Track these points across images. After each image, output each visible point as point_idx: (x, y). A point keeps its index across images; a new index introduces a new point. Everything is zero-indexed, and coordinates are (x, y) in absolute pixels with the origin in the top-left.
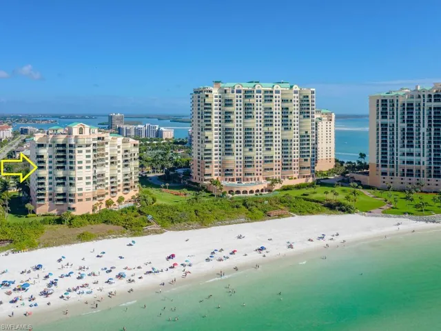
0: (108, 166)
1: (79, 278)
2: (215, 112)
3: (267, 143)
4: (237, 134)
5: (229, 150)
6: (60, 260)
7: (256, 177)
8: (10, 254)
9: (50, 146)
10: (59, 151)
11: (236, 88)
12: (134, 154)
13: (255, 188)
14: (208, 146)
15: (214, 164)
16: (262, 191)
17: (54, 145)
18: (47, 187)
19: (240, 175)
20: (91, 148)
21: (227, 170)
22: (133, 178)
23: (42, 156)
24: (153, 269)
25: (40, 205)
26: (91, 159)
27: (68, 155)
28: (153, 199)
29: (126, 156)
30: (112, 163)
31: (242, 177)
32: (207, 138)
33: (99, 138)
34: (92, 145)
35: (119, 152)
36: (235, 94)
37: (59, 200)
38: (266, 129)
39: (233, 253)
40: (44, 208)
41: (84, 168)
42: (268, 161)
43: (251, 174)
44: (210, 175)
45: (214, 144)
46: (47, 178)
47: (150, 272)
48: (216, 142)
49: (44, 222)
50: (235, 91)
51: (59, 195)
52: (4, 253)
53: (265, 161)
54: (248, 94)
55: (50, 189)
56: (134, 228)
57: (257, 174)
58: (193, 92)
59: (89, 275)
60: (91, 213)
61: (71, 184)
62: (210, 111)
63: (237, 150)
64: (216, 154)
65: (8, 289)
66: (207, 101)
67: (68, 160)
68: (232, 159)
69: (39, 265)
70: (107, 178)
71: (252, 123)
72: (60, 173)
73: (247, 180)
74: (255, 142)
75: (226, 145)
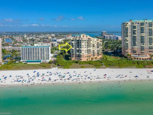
0: (92, 47)
1: (78, 77)
2: (129, 31)
3: (150, 42)
4: (138, 38)
5: (135, 44)
6: (74, 72)
7: (146, 54)
8: (63, 69)
9: (75, 41)
10: (77, 42)
11: (137, 22)
12: (101, 44)
13: (144, 58)
14: (127, 42)
15: (129, 49)
16: (147, 59)
17: (76, 41)
18: (74, 52)
19: (139, 53)
20: (86, 42)
21: (134, 51)
22: (100, 52)
23: (73, 44)
24: (98, 77)
25: (73, 58)
26: (86, 45)
27: (80, 43)
28: (106, 59)
29: (98, 44)
30: (93, 46)
31: (140, 54)
32: (126, 39)
33: (89, 39)
34: (86, 41)
35: (95, 43)
36: (137, 24)
37: (77, 57)
38: (150, 37)
39: (126, 76)
40: (73, 59)
41: (84, 47)
42: (151, 49)
43: (143, 53)
44: (128, 52)
45: (129, 42)
46: (74, 50)
47: (98, 78)
48: (130, 41)
49: (73, 62)
50: (137, 23)
51: (77, 55)
52: (61, 69)
53: (149, 49)
54: (142, 24)
55: (75, 53)
56: (97, 66)
57: (146, 53)
58: (122, 24)
59: (81, 76)
60: (86, 61)
61: (81, 52)
62: (127, 30)
63: (138, 44)
64: (130, 45)
65: (60, 77)
66: (126, 27)
67: (80, 45)
68: (136, 47)
69: (69, 72)
70: (92, 51)
71: (143, 34)
72: (78, 49)
73: (142, 55)
74: (145, 41)
75: (134, 42)
